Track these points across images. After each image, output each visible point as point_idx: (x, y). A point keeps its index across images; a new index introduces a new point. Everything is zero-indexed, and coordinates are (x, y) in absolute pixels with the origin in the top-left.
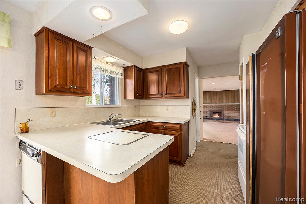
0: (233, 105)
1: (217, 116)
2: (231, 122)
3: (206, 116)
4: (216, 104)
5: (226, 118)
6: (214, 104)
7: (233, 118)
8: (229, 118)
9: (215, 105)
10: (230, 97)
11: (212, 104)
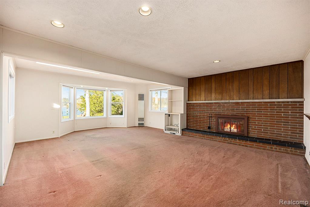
0: (274, 102)
1: (234, 129)
2: (268, 147)
3: (209, 128)
4: (231, 101)
5: (255, 136)
6: (227, 101)
7: (274, 137)
8: (263, 136)
9: (229, 103)
10: (266, 82)
11: (223, 101)
